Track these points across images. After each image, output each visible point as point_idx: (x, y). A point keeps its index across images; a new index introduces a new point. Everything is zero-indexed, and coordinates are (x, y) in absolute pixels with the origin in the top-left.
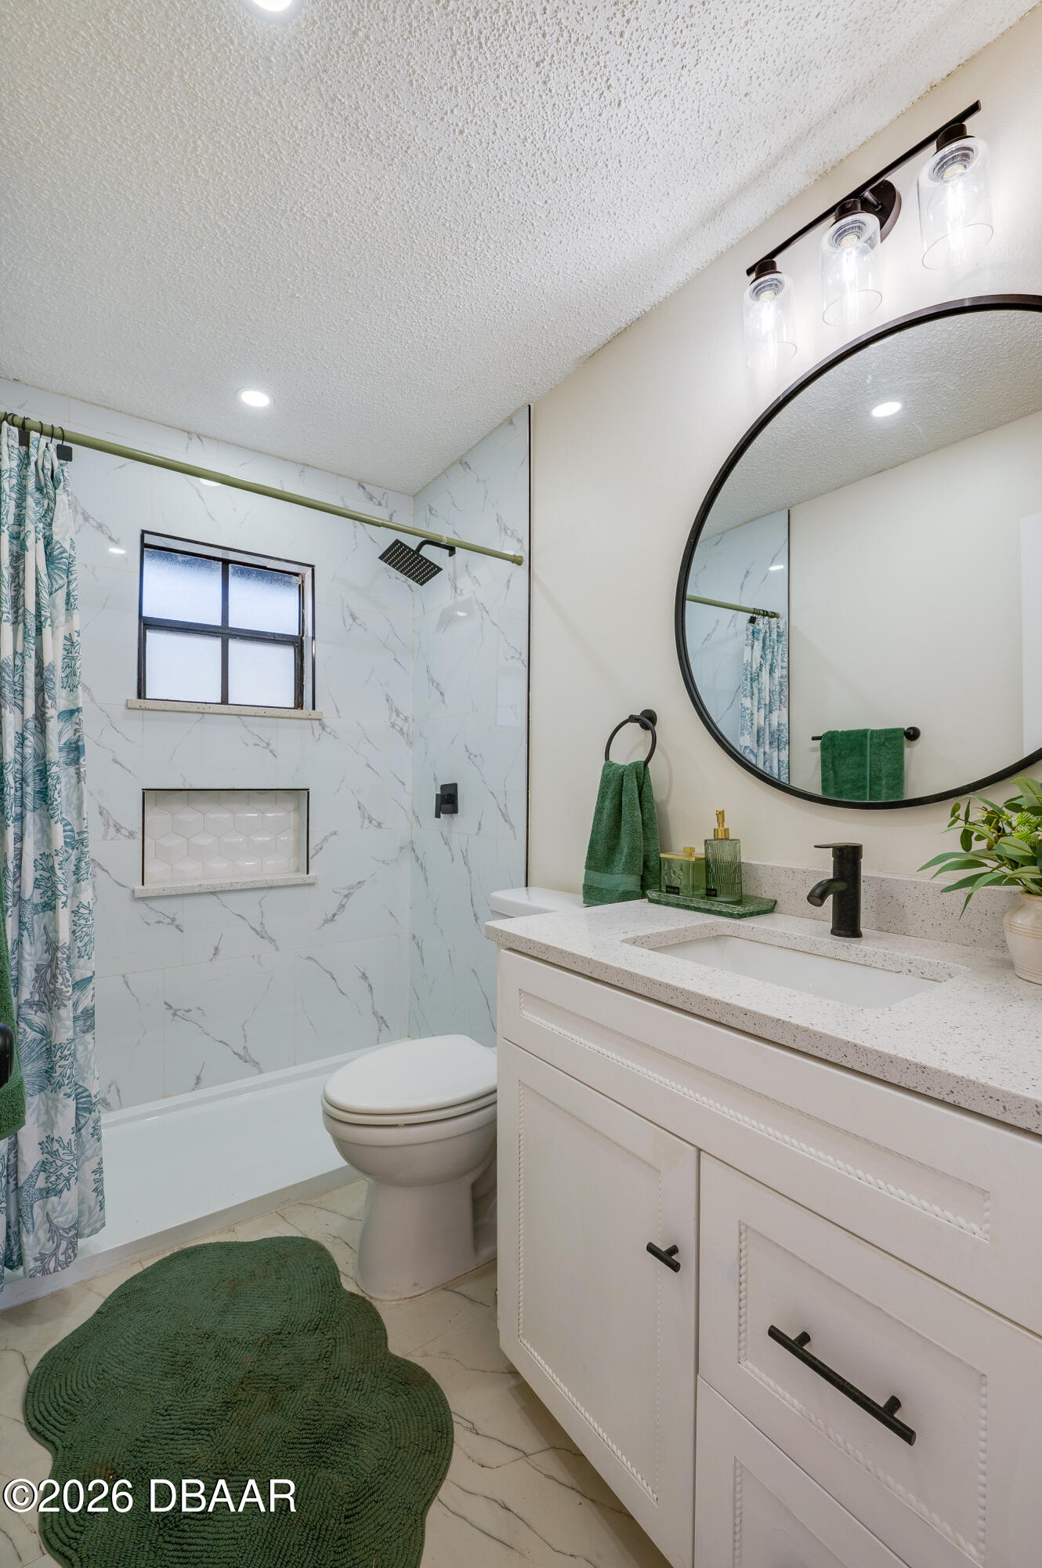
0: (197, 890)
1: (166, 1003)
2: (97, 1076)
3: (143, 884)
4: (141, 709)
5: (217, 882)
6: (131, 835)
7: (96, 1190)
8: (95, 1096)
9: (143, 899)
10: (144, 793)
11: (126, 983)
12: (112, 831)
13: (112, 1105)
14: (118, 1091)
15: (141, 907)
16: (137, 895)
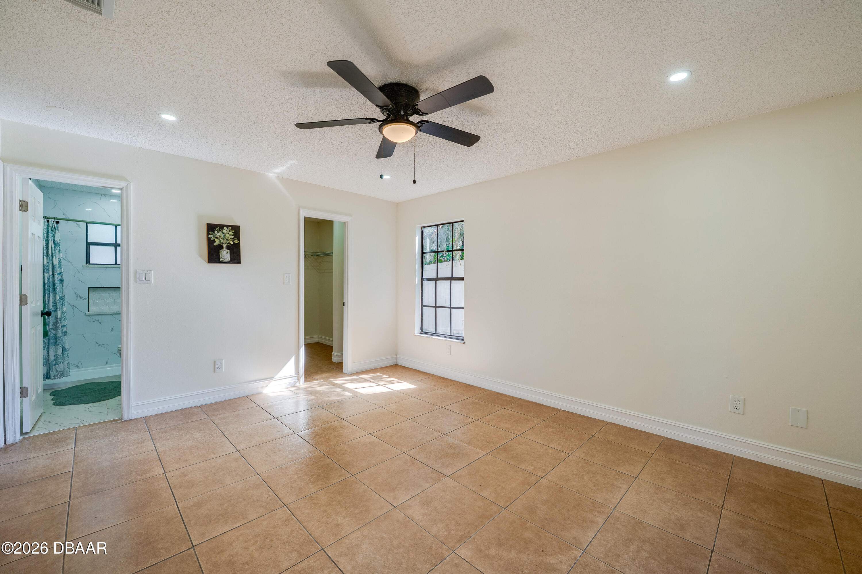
0: (105, 313)
1: (96, 342)
2: (68, 345)
3: (89, 312)
4: (87, 267)
5: (112, 312)
6: (85, 299)
7: (68, 367)
8: (67, 349)
9: (88, 315)
10: (88, 289)
11: (84, 337)
12: (79, 298)
13: (80, 367)
14: (82, 364)
15: (88, 317)
16: (86, 314)
